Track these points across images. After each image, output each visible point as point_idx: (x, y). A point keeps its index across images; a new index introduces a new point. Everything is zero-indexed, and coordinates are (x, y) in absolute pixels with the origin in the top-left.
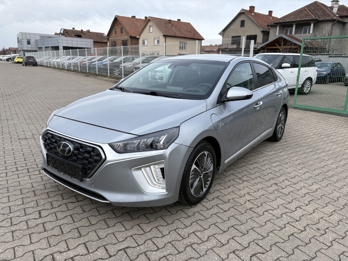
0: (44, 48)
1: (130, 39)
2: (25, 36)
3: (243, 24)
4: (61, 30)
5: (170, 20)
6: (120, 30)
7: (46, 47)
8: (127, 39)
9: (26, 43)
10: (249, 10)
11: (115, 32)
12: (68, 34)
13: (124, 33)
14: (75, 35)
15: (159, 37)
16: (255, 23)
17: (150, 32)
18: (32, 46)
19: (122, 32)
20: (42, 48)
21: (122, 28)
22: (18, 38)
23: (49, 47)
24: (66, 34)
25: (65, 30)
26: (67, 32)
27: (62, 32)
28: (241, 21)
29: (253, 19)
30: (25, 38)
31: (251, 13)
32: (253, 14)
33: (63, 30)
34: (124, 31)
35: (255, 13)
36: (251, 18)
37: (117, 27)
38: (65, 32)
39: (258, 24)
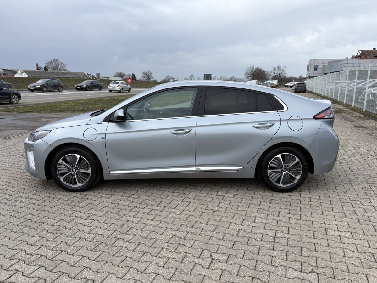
2: (313, 62)
4: (359, 51)
7: (332, 73)
9: (313, 70)
12: (366, 56)
14: (374, 56)
18: (318, 72)
22: (308, 66)
24: (363, 56)
25: (362, 51)
26: (365, 54)
27: (359, 54)
33: (361, 52)
38: (362, 54)
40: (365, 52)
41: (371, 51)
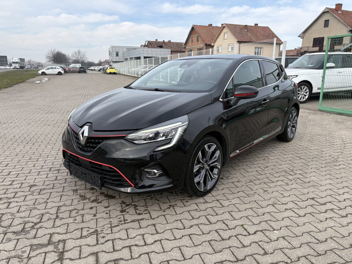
0: (129, 59)
1: (205, 47)
2: (115, 49)
3: (326, 24)
5: (246, 26)
6: (196, 39)
7: (131, 58)
8: (202, 47)
9: (115, 55)
10: (335, 8)
11: (192, 40)
12: (152, 46)
13: (200, 42)
14: (157, 46)
15: (233, 44)
16: (341, 22)
17: (224, 39)
18: (120, 58)
19: (198, 41)
20: (127, 59)
21: (198, 36)
22: (109, 52)
23: (133, 58)
24: (150, 46)
27: (146, 44)
28: (325, 21)
29: (339, 18)
30: (115, 51)
31: (338, 11)
32: (340, 12)
33: (147, 42)
34: (200, 40)
35: (343, 11)
36: (337, 17)
37: (194, 36)
39: (344, 23)
40: (150, 43)
41: (155, 41)
